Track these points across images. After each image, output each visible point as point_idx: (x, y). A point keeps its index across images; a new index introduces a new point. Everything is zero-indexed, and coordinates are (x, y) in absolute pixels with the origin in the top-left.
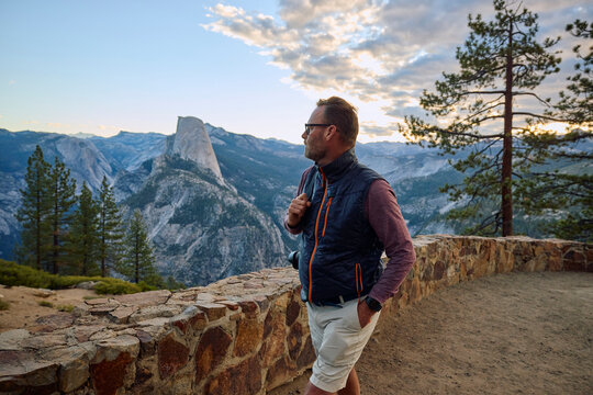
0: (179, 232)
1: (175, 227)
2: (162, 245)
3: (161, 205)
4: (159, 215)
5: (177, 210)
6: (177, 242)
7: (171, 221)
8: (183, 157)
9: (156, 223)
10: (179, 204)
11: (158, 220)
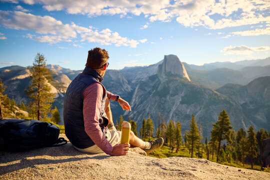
0: (187, 108)
1: (184, 106)
2: (181, 115)
3: (173, 95)
4: (174, 100)
5: (182, 98)
6: (188, 113)
7: (181, 103)
8: (173, 73)
9: (173, 104)
10: (183, 94)
11: (174, 103)
